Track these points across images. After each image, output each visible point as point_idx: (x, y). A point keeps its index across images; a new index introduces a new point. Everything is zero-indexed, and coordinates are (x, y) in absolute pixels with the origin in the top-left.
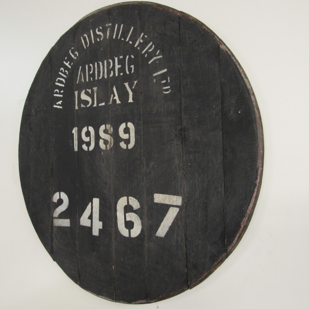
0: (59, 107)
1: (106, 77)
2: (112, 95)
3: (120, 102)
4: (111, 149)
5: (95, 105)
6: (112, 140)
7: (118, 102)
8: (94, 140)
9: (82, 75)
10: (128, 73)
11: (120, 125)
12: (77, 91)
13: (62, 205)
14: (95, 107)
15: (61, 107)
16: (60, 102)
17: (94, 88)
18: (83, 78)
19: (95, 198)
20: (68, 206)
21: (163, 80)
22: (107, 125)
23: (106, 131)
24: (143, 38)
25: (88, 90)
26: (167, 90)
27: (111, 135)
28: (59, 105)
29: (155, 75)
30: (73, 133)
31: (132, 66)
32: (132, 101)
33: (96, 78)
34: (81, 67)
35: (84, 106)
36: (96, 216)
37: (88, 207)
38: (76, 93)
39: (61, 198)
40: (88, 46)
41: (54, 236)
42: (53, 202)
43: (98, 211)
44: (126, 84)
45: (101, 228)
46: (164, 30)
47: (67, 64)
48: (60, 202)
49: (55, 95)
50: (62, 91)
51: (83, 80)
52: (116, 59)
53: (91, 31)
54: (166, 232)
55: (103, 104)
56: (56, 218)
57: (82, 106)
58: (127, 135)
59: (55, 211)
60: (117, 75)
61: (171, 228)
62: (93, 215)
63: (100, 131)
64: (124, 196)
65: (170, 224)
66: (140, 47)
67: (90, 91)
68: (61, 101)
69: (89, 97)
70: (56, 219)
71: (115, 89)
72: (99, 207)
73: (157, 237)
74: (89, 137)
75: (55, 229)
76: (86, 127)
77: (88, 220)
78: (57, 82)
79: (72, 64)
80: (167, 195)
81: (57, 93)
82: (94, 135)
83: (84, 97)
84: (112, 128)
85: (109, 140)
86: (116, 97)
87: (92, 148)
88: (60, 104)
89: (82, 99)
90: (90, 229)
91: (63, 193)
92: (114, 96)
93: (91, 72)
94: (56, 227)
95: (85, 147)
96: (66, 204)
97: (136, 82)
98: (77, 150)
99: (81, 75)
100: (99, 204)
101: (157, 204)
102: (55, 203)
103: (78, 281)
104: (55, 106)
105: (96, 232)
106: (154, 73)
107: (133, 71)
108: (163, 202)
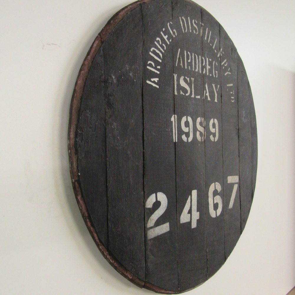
0: (154, 85)
1: (200, 72)
2: (205, 91)
3: (210, 100)
4: (205, 140)
5: (193, 96)
6: (205, 133)
7: (209, 99)
8: (192, 132)
9: (181, 59)
10: (214, 76)
11: (210, 120)
12: (176, 75)
13: (159, 209)
14: (193, 98)
15: (158, 87)
16: (156, 80)
17: (191, 78)
18: (182, 62)
19: (193, 190)
20: (167, 207)
21: (231, 92)
22: (202, 118)
23: (201, 124)
24: (222, 53)
25: (186, 77)
26: (233, 99)
27: (204, 128)
28: (154, 82)
29: (228, 85)
30: (172, 120)
31: (217, 72)
32: (217, 102)
33: (193, 70)
34: (179, 49)
35: (184, 94)
36: (195, 208)
37: (187, 201)
38: (175, 76)
39: (158, 200)
40: (186, 31)
41: (148, 253)
42: (146, 208)
43: (196, 202)
44: (214, 85)
45: (198, 218)
46: (232, 55)
47: (165, 37)
48: (157, 204)
49: (148, 67)
50: (159, 67)
51: (182, 64)
52: (207, 59)
53: (189, 18)
54: (233, 203)
55: (199, 97)
56: (151, 228)
57: (181, 93)
58: (214, 129)
59: (149, 220)
60: (208, 74)
61: (235, 200)
62: (192, 208)
63: (197, 123)
64: (213, 183)
65: (235, 197)
66: (220, 59)
67: (188, 79)
68: (158, 79)
69: (187, 85)
70: (151, 230)
71: (206, 86)
72: (196, 198)
73: (229, 209)
74: (188, 128)
75: (150, 243)
76: (186, 116)
77: (188, 214)
78: (152, 52)
79: (170, 40)
80: (233, 176)
81: (150, 65)
82: (192, 127)
83: (183, 83)
84: (205, 122)
85: (203, 133)
86: (208, 94)
87: (190, 139)
88: (157, 82)
89: (182, 85)
90: (190, 223)
91: (161, 193)
92: (206, 93)
93: (189, 61)
94: (151, 240)
95: (184, 137)
96: (164, 205)
97: (219, 86)
98: (177, 141)
99: (179, 59)
100: (196, 195)
101: (229, 183)
102: (149, 209)
103: (179, 288)
104: (148, 82)
105: (194, 225)
106: (228, 84)
107: (217, 77)
108: (231, 182)
